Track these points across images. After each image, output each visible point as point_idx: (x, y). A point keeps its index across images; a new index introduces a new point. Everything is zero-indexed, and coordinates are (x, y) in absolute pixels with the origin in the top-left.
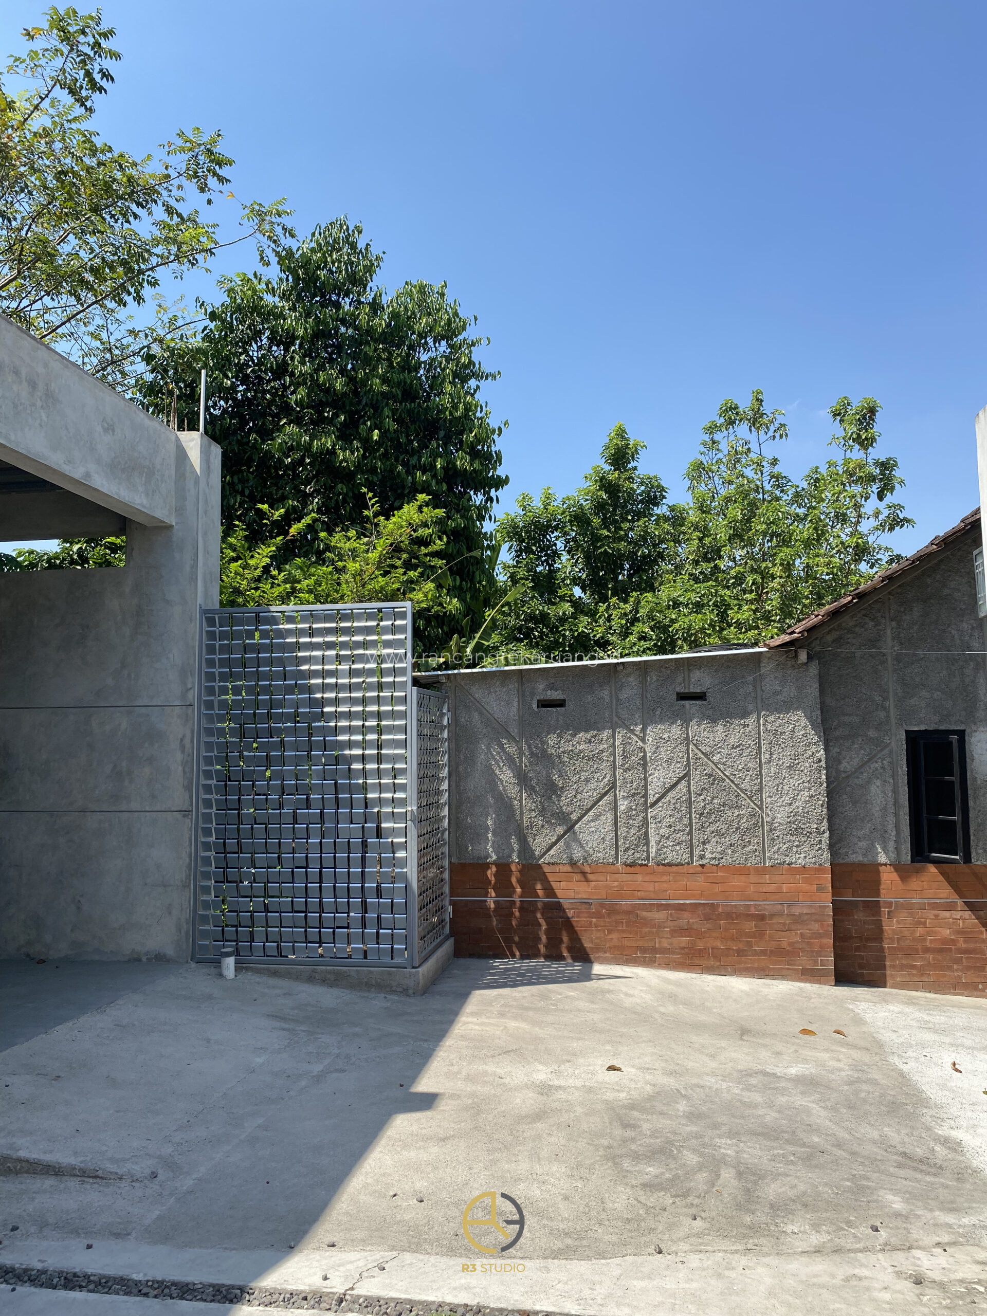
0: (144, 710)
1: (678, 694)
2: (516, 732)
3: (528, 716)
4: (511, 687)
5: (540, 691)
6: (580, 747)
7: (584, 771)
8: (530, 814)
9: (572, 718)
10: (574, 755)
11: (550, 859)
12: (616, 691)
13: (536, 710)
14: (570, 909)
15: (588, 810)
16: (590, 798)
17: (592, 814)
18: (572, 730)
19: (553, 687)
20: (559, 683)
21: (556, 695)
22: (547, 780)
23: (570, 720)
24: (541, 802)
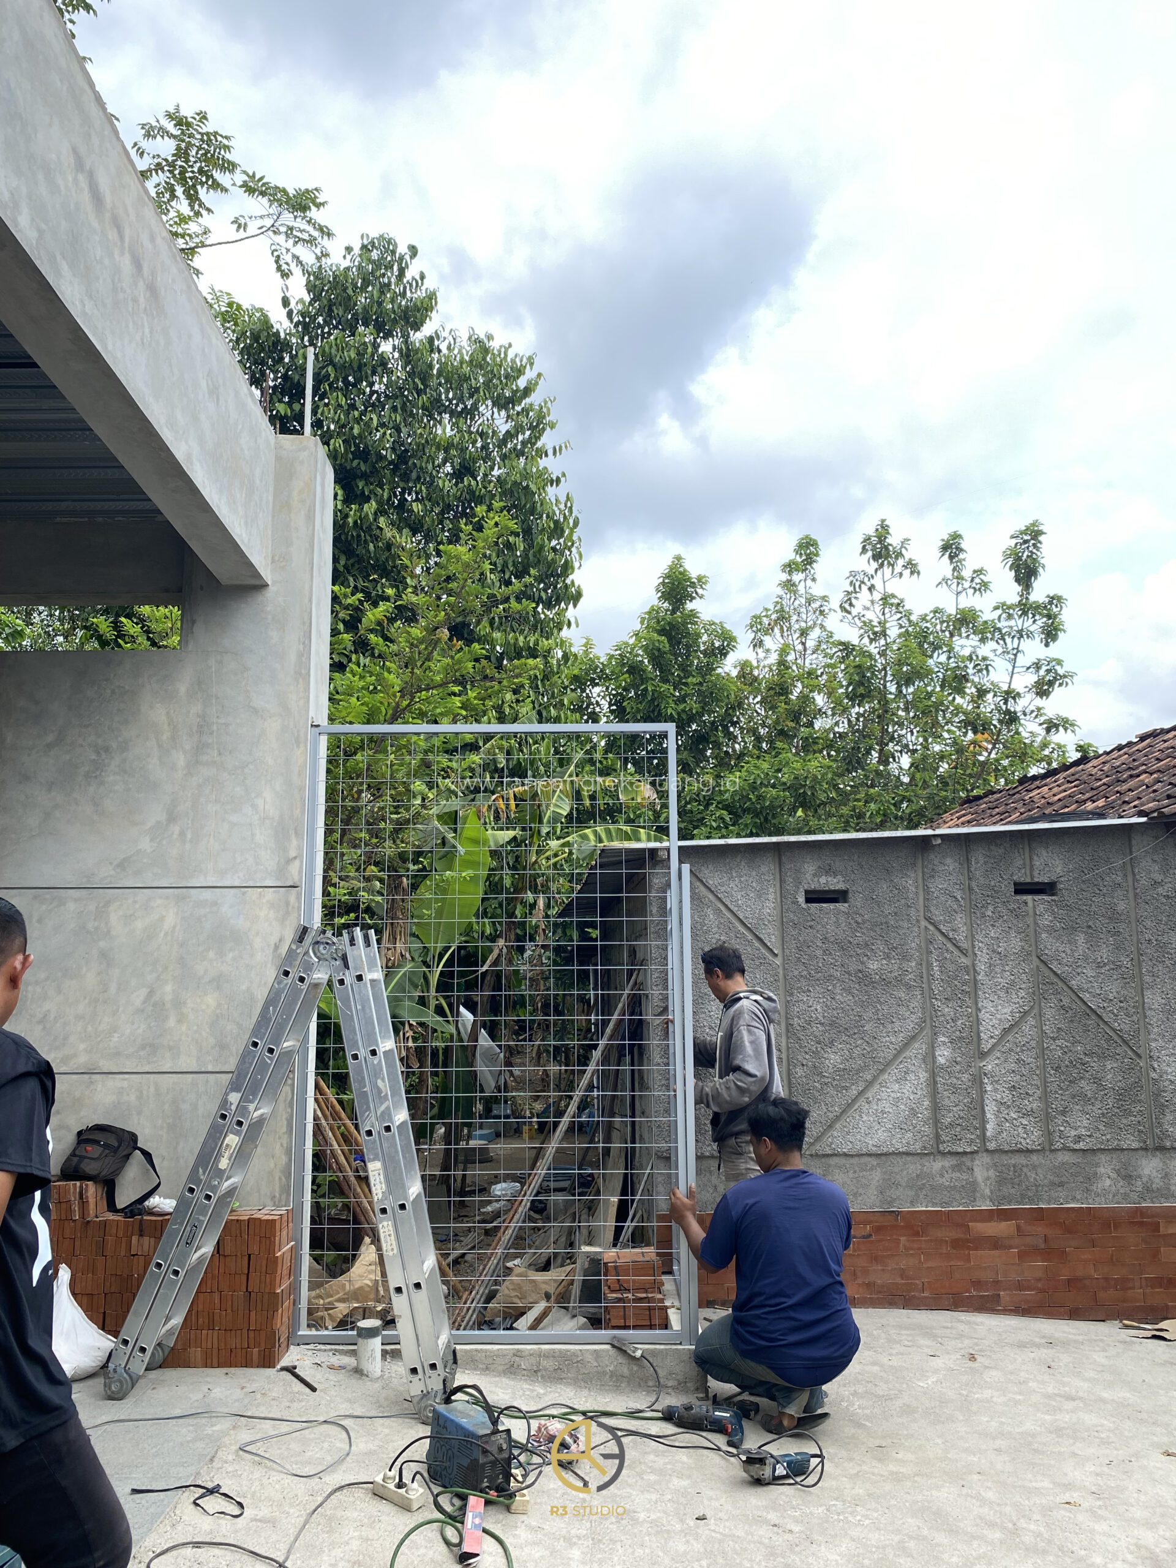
0: (207, 894)
1: (1015, 884)
2: (773, 941)
3: (792, 916)
4: (764, 869)
5: (809, 877)
6: (873, 965)
7: (881, 1003)
8: (799, 1071)
9: (860, 920)
10: (864, 978)
11: (832, 1143)
12: (924, 879)
13: (804, 906)
14: (865, 1223)
15: (888, 1064)
16: (891, 1046)
17: (894, 1071)
18: (860, 938)
19: (829, 871)
20: (838, 865)
21: (834, 883)
22: (824, 1017)
23: (856, 922)
24: (815, 1053)
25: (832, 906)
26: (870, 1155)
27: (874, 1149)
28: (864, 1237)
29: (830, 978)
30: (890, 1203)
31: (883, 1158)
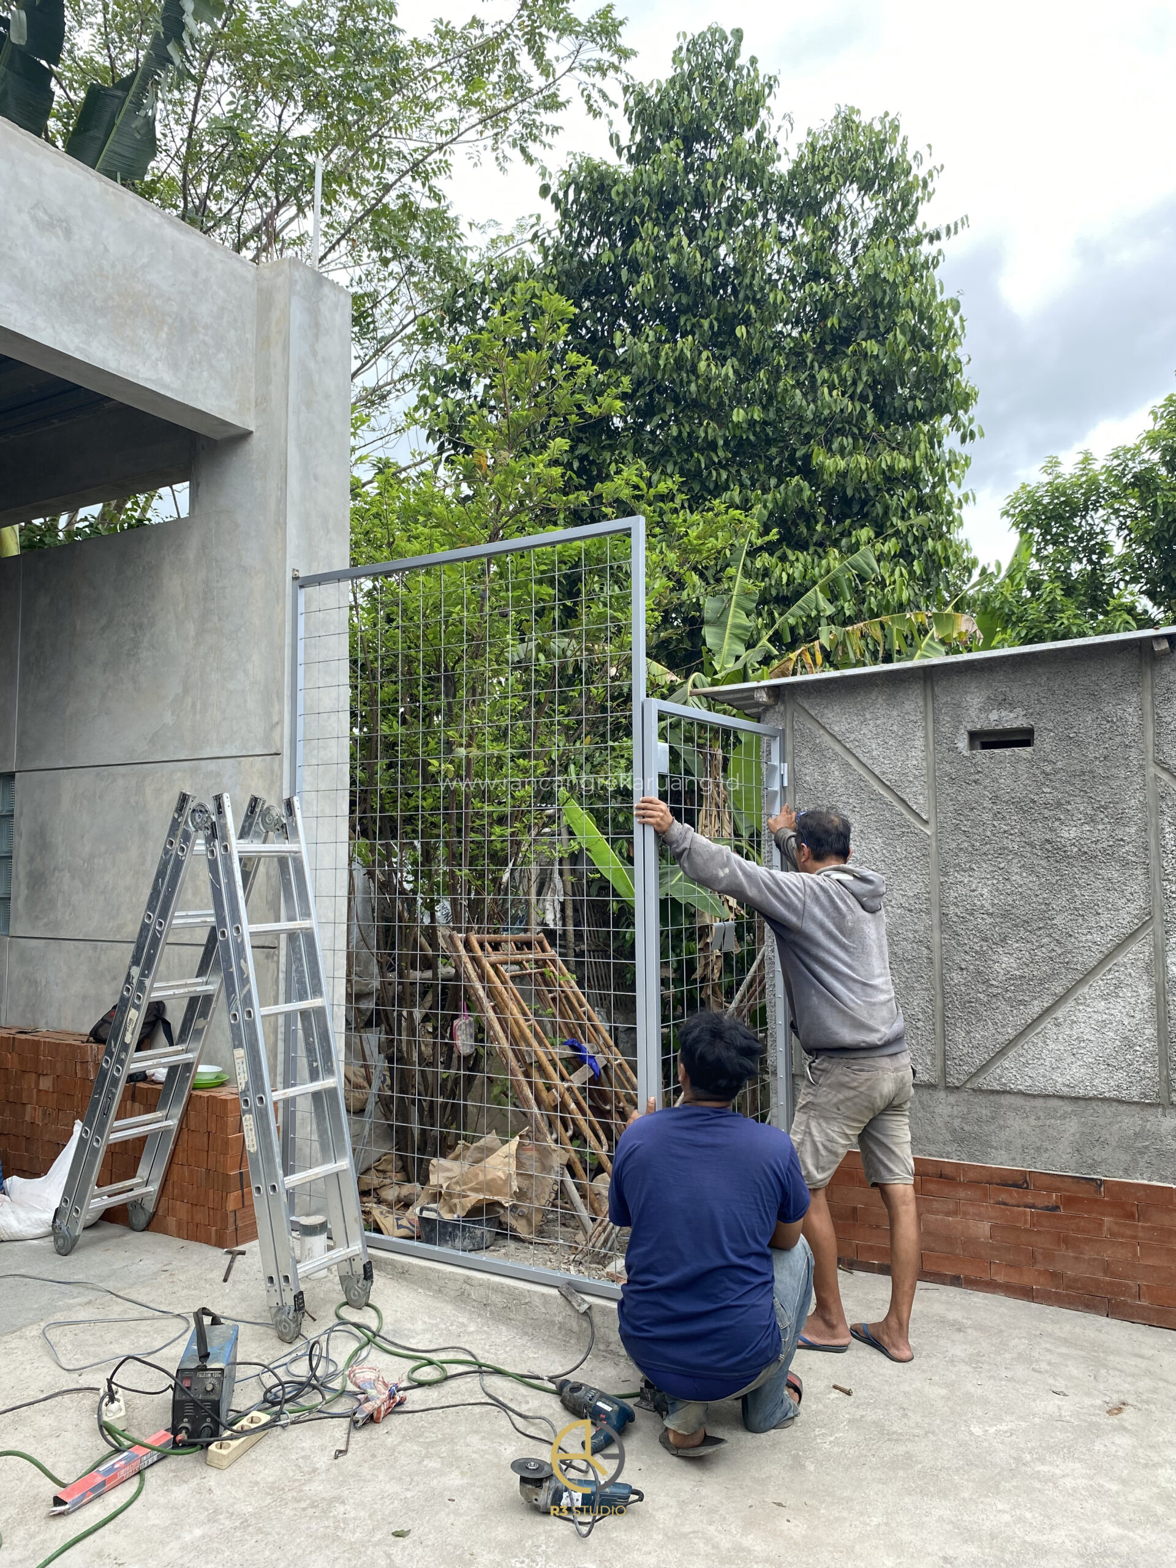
2: (920, 803)
3: (948, 768)
4: (909, 706)
5: (973, 713)
6: (1069, 833)
7: (1080, 887)
8: (956, 977)
9: (1048, 769)
10: (1055, 851)
11: (1001, 1077)
12: (1154, 705)
13: (966, 753)
14: (1050, 1189)
15: (1091, 972)
16: (1094, 948)
17: (1098, 983)
18: (1049, 794)
19: (1003, 703)
20: (1016, 692)
21: (1011, 719)
22: (993, 905)
23: (1043, 772)
24: (981, 954)
25: (1008, 752)
26: (1062, 1097)
27: (1066, 1089)
28: (1047, 1208)
29: (1002, 851)
30: (1092, 1167)
31: (1081, 1103)
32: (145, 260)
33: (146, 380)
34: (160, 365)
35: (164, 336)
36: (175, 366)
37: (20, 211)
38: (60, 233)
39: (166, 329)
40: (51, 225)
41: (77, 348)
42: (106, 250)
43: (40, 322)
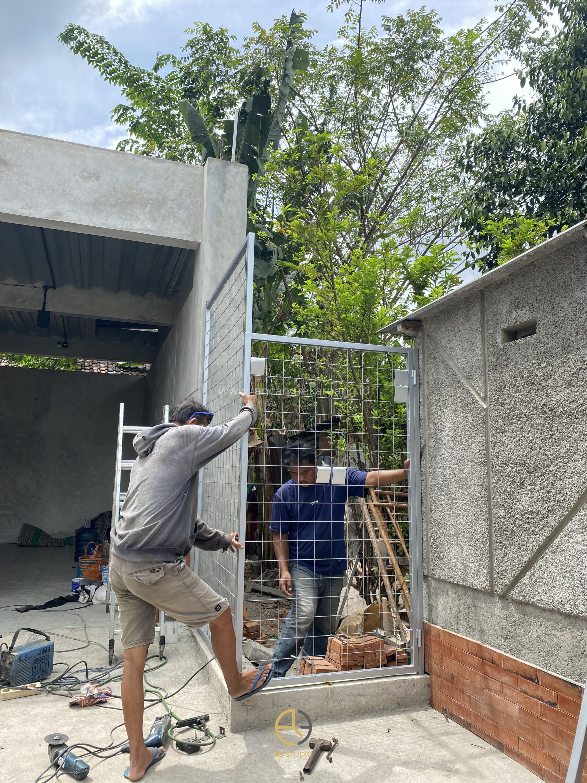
3: (492, 358)
4: (474, 319)
5: (504, 316)
10: (549, 412)
11: (522, 590)
13: (502, 346)
14: (551, 688)
17: (577, 518)
20: (524, 295)
21: (523, 316)
22: (517, 457)
25: (523, 340)
26: (558, 612)
27: (559, 606)
29: (521, 416)
30: (580, 676)
31: (570, 619)
32: (138, 179)
33: (137, 229)
34: (146, 222)
35: (148, 209)
36: (154, 221)
37: (75, 175)
38: (94, 179)
39: (149, 206)
40: (90, 177)
41: (101, 223)
42: (117, 180)
43: (83, 217)
